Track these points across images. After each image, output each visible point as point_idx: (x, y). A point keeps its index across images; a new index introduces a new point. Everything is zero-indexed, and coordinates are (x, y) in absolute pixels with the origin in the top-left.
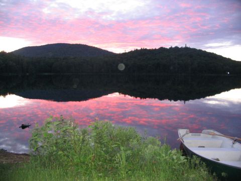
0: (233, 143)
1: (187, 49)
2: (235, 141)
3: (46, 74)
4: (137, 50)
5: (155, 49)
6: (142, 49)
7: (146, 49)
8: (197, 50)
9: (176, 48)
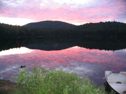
1: (115, 22)
3: (40, 37)
4: (87, 23)
5: (97, 23)
6: (90, 23)
7: (92, 23)
8: (120, 23)
9: (109, 22)
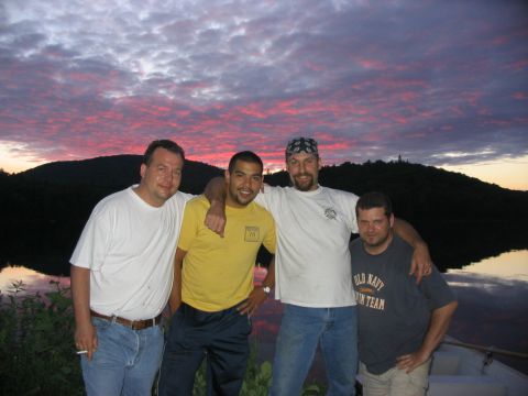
0: (486, 364)
1: (401, 165)
2: (490, 356)
9: (380, 163)
